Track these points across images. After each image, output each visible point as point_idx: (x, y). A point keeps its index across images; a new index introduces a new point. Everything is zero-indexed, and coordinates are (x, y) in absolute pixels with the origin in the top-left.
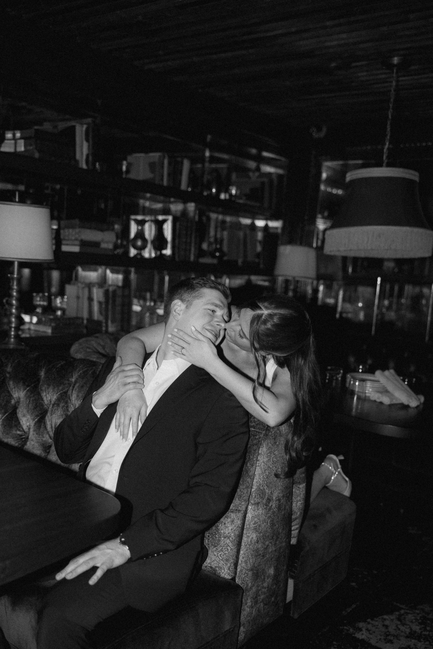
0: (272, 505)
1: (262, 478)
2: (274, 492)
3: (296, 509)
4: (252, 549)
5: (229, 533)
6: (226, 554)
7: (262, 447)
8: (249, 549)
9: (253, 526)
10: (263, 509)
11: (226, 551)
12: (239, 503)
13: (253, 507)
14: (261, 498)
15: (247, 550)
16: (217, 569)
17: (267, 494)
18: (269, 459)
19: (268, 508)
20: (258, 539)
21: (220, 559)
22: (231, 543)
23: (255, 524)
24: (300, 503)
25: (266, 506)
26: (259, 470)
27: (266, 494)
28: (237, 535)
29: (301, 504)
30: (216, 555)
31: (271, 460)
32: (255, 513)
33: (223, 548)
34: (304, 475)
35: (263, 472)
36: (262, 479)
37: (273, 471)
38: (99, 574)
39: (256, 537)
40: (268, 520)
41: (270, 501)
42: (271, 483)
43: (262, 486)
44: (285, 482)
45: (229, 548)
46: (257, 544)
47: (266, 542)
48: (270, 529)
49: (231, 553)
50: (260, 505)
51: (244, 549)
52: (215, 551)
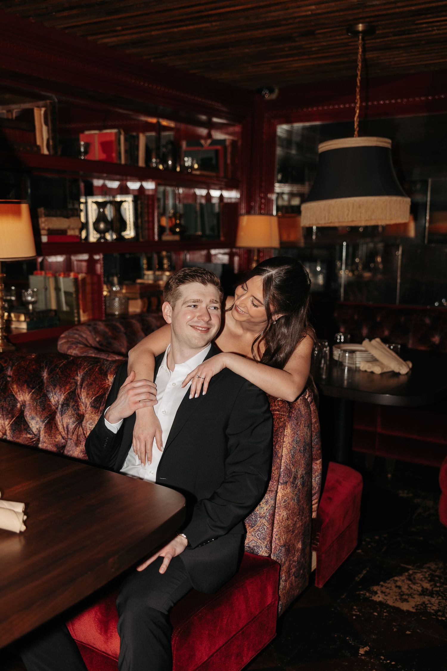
0: (297, 483)
2: (298, 470)
3: (315, 484)
4: (284, 526)
5: (264, 513)
6: (263, 533)
7: (287, 428)
8: (281, 526)
9: (284, 504)
10: (290, 488)
11: (263, 530)
12: (272, 483)
13: (282, 486)
14: (288, 477)
15: (279, 528)
16: (255, 548)
17: (293, 473)
18: (293, 440)
19: (295, 485)
20: (288, 516)
21: (258, 538)
22: (267, 522)
23: (285, 502)
24: (317, 479)
25: (293, 484)
26: (286, 450)
27: (292, 473)
28: (270, 514)
29: (319, 478)
30: (254, 535)
31: (295, 440)
33: (260, 527)
34: (320, 451)
35: (289, 452)
36: (289, 459)
37: (297, 450)
38: (166, 563)
39: (286, 514)
40: (295, 497)
41: (296, 479)
42: (295, 462)
43: (289, 466)
44: (307, 459)
45: (265, 527)
46: (287, 521)
47: (294, 518)
48: (297, 505)
49: (267, 532)
50: (288, 484)
51: (277, 527)
52: (253, 531)
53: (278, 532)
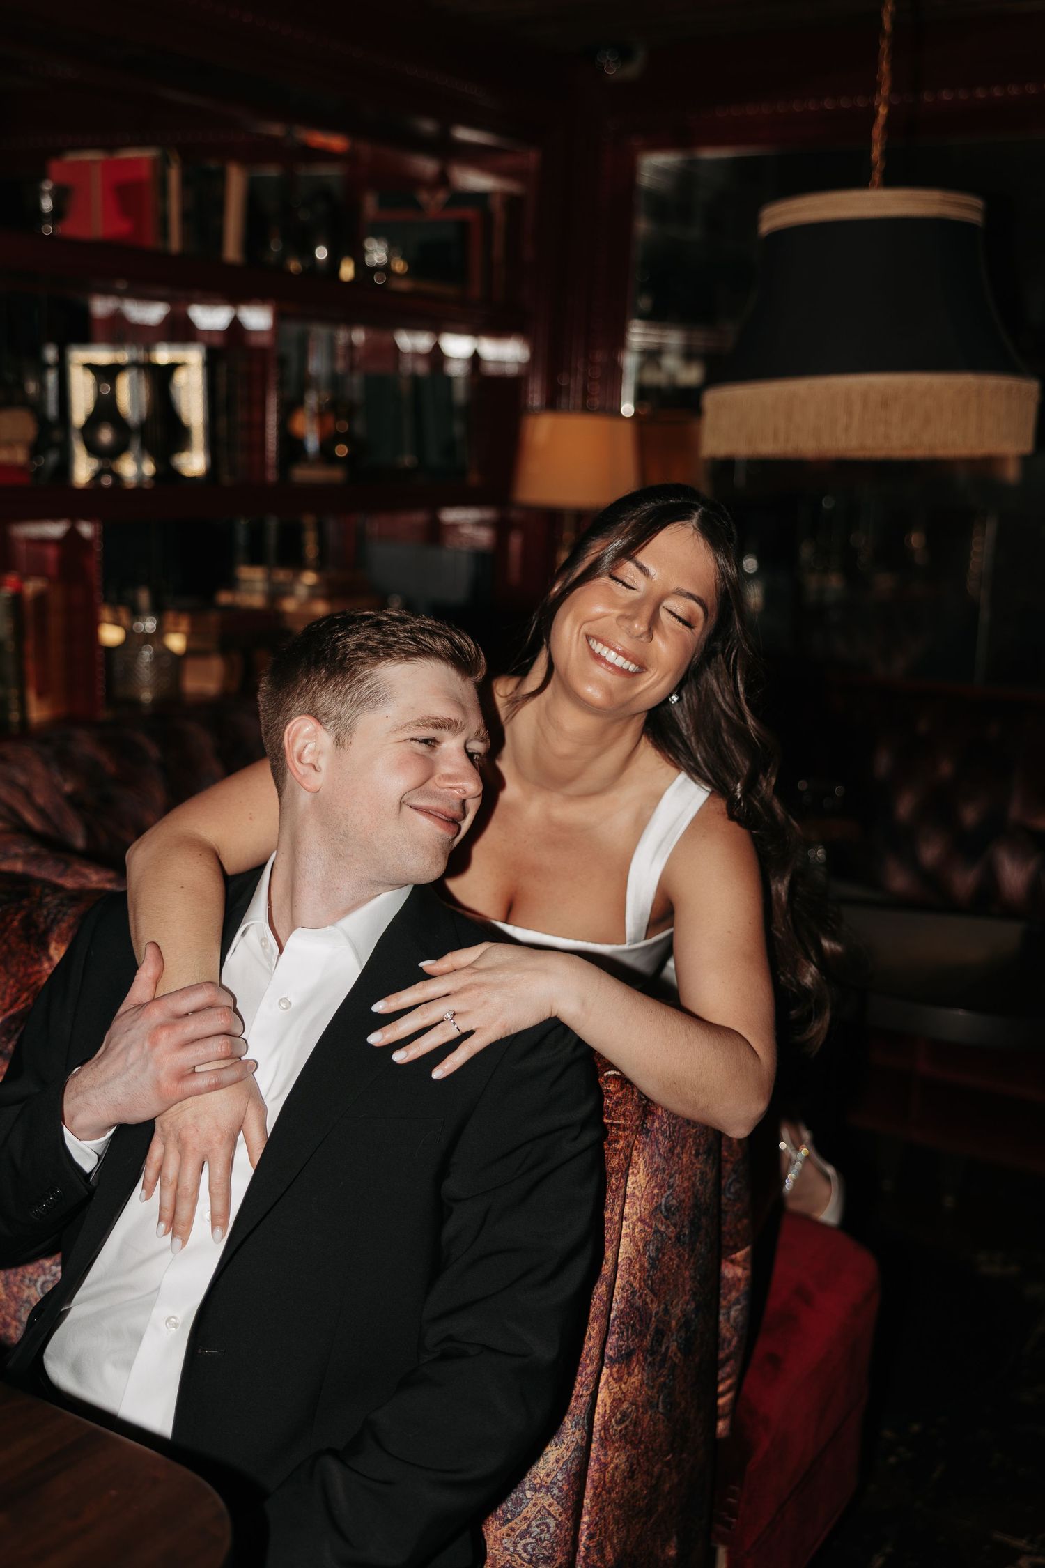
0: (668, 1348)
1: (640, 1271)
2: (672, 1304)
3: (727, 1329)
4: (617, 1501)
5: (548, 1475)
6: (542, 1542)
7: (636, 1172)
8: (609, 1504)
9: (619, 1428)
10: (643, 1369)
11: (542, 1531)
13: (615, 1369)
14: (637, 1336)
15: (602, 1509)
17: (653, 1319)
18: (656, 1208)
19: (659, 1358)
20: (631, 1465)
21: (523, 1559)
22: (558, 1503)
23: (624, 1421)
24: (736, 1311)
25: (651, 1355)
26: (631, 1248)
27: (651, 1319)
28: (574, 1474)
29: (742, 1310)
30: (511, 1549)
31: (663, 1207)
32: (623, 1386)
33: (534, 1523)
34: (745, 1221)
35: (642, 1250)
36: (638, 1274)
37: (670, 1239)
39: (628, 1460)
40: (659, 1397)
41: (663, 1337)
42: (663, 1280)
43: (640, 1296)
44: (701, 1261)
45: (552, 1519)
46: (630, 1484)
47: (654, 1467)
48: (663, 1422)
49: (557, 1535)
50: (634, 1359)
51: (592, 1507)
52: (508, 1535)
53: (596, 1524)
